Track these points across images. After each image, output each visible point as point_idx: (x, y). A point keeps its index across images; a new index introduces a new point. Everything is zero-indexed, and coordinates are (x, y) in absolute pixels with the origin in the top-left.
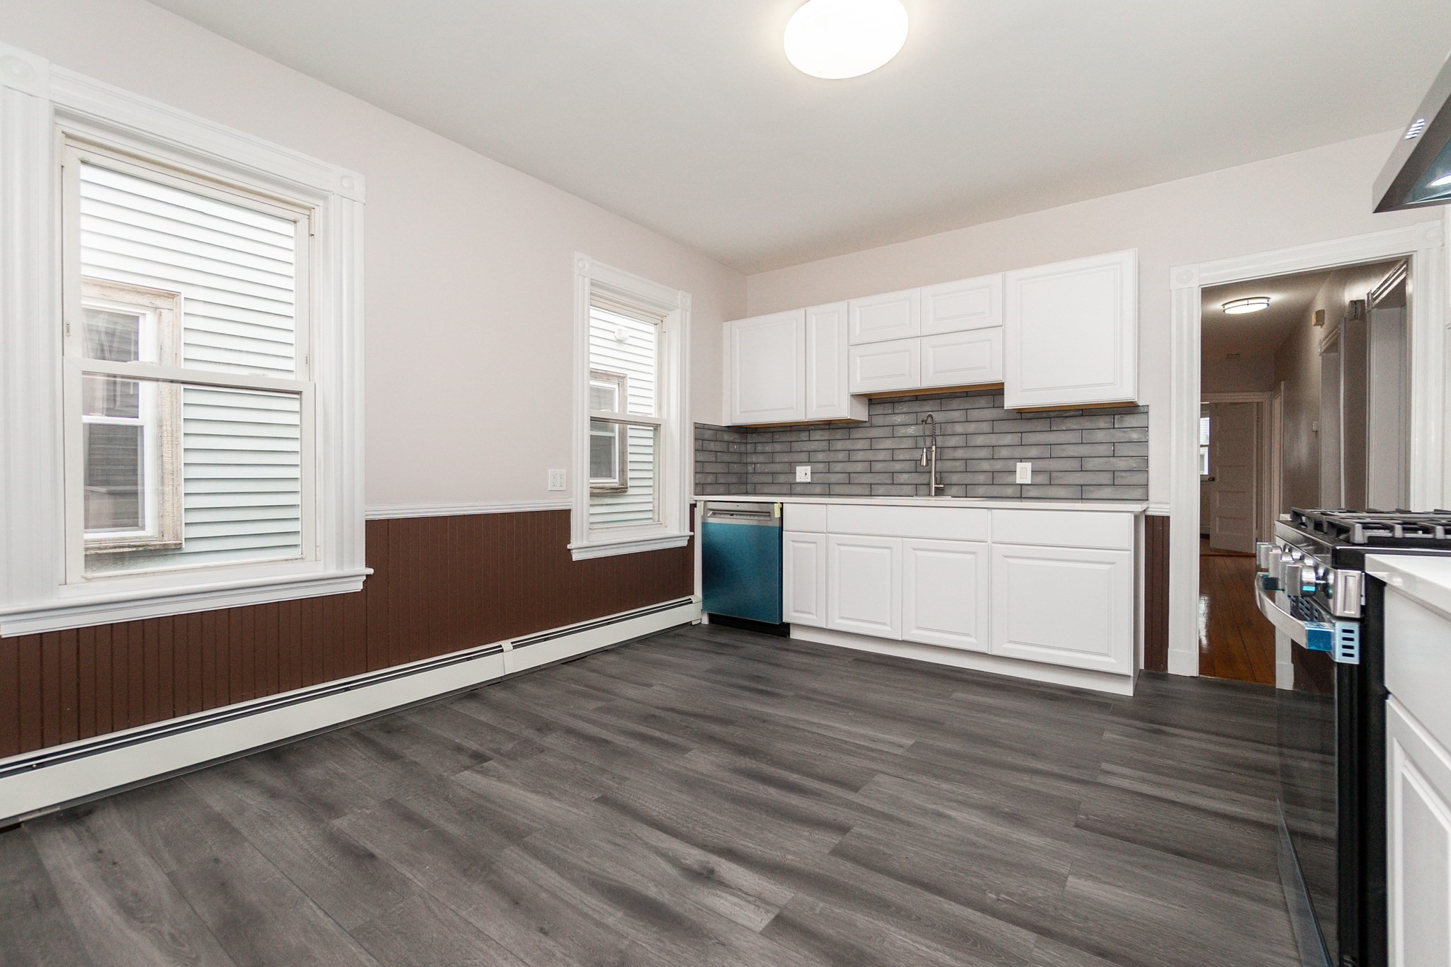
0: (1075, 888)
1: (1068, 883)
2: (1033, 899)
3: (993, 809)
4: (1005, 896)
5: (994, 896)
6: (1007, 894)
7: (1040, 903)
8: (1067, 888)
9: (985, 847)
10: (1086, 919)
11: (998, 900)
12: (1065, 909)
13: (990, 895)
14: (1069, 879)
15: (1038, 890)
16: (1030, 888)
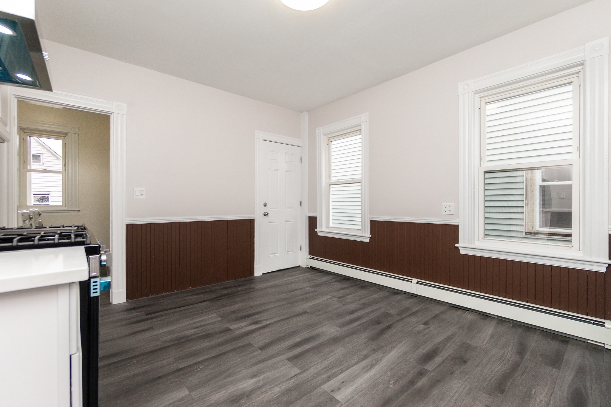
0: (183, 390)
1: (187, 390)
2: (191, 376)
3: (248, 396)
4: (199, 370)
5: (201, 367)
6: (199, 371)
7: (188, 376)
8: (186, 388)
9: (224, 378)
10: (171, 383)
11: (199, 368)
12: (180, 381)
13: (203, 367)
14: (188, 392)
15: (193, 380)
16: (196, 378)
